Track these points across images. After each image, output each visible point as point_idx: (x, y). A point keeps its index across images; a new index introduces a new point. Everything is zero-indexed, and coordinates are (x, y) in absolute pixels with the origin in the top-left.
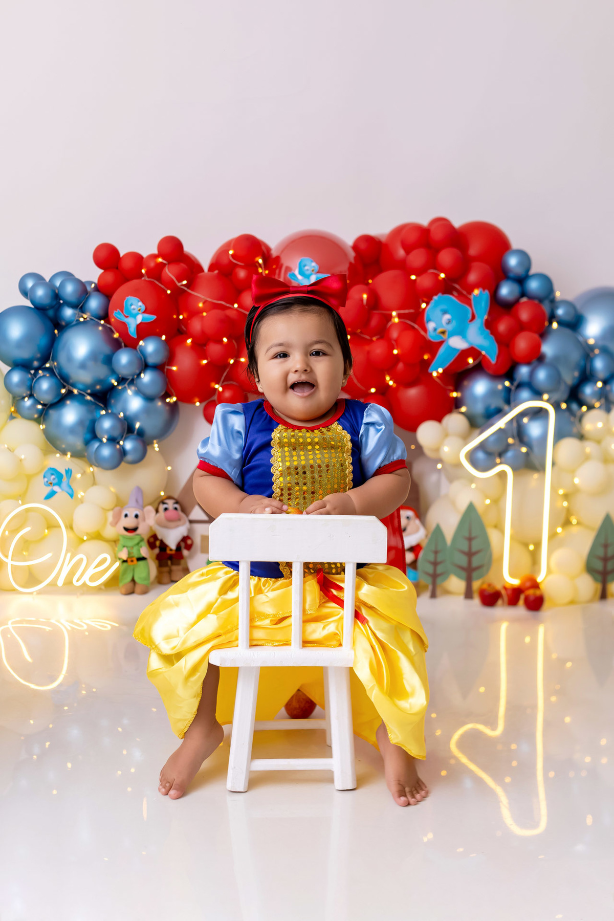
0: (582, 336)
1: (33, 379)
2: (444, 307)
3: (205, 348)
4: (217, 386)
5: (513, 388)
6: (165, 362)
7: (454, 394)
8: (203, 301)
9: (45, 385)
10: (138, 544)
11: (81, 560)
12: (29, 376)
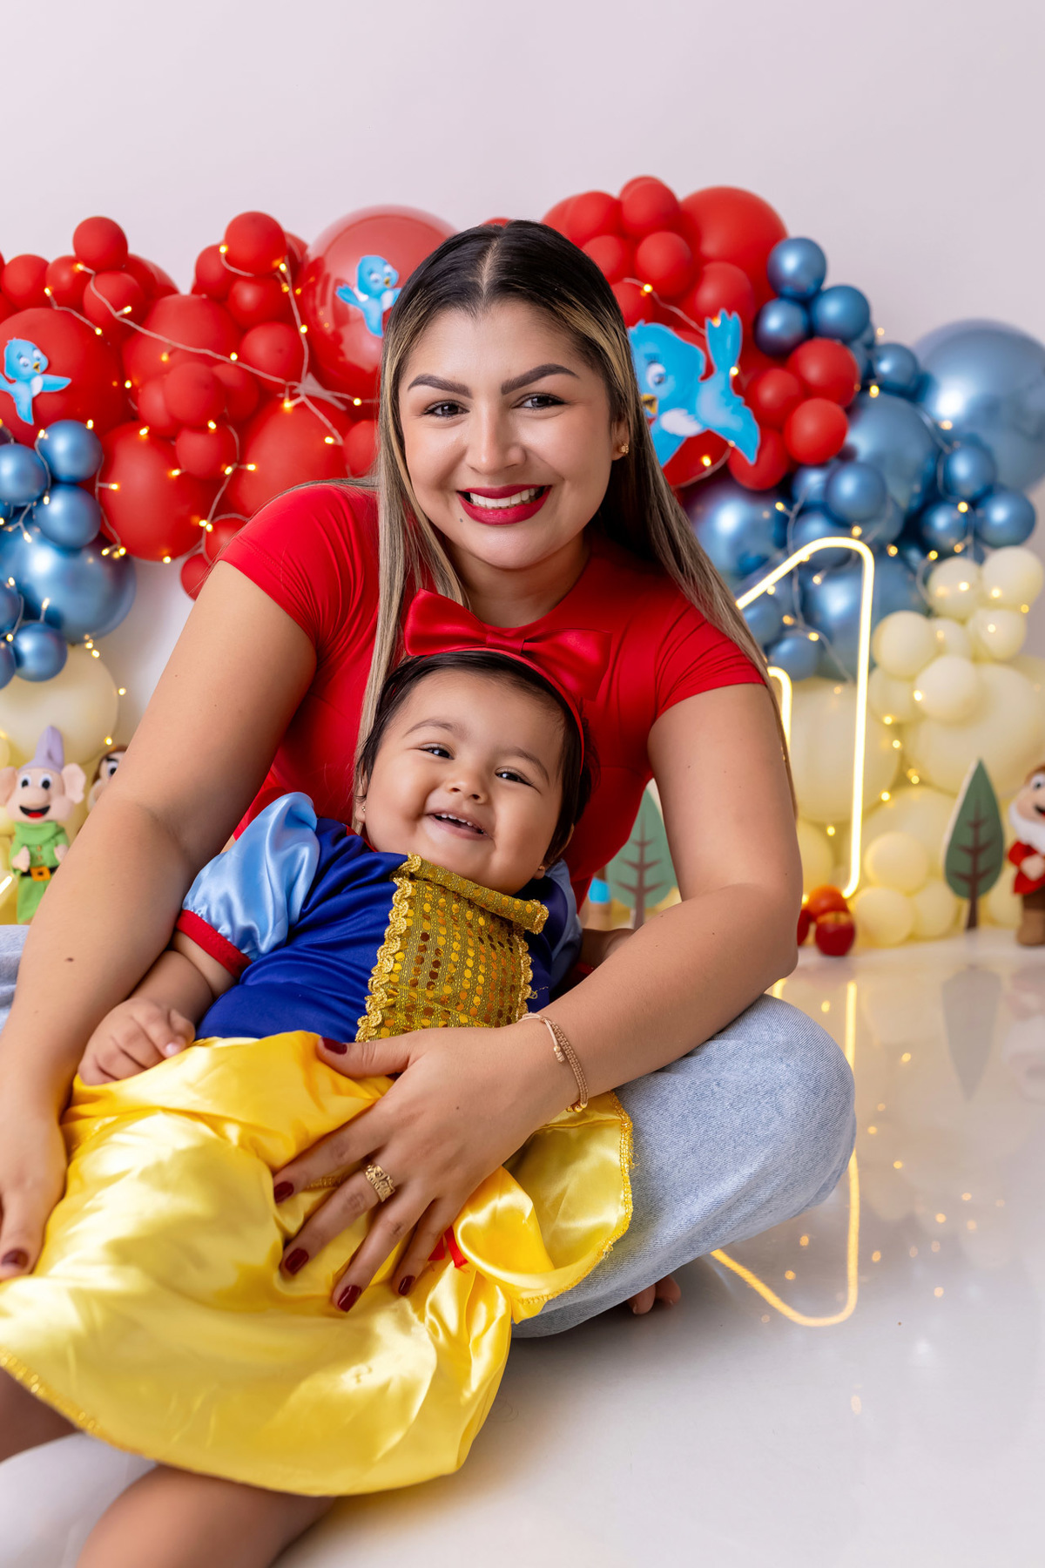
0: (929, 415)
2: (650, 348)
3: (173, 443)
4: (203, 523)
5: (792, 515)
6: (95, 474)
8: (169, 349)
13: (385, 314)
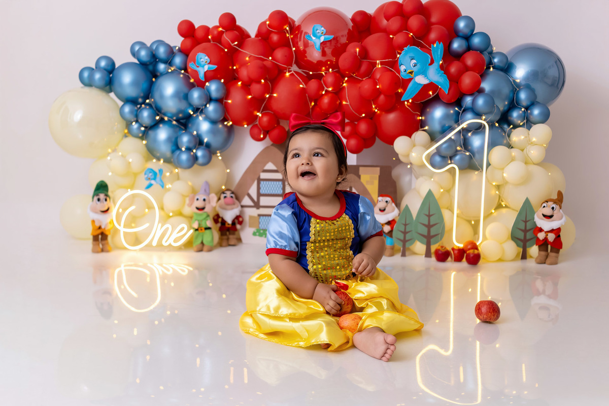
0: (512, 77)
1: (138, 110)
2: (412, 55)
3: (249, 87)
4: (258, 114)
6: (224, 97)
7: (420, 118)
8: (249, 56)
9: (146, 114)
10: (205, 219)
11: (167, 229)
12: (136, 108)
13: (321, 43)
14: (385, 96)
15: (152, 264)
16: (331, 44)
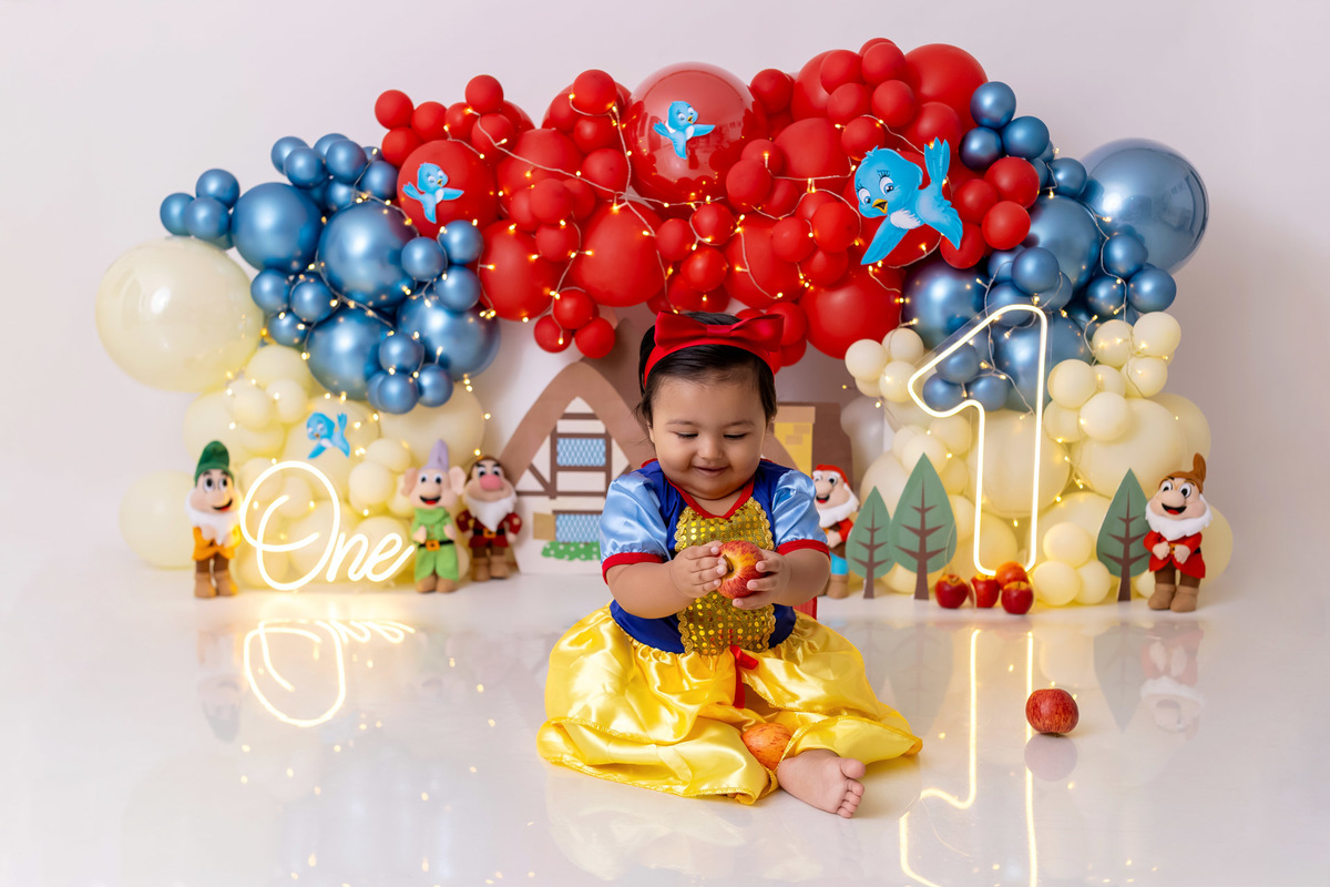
0: (1095, 212)
1: (291, 287)
2: (882, 166)
3: (534, 237)
4: (552, 293)
6: (478, 259)
7: (902, 300)
8: (532, 169)
9: (308, 295)
10: (440, 521)
11: (359, 544)
12: (286, 282)
13: (688, 142)
14: (825, 253)
15: (327, 622)
16: (708, 142)
